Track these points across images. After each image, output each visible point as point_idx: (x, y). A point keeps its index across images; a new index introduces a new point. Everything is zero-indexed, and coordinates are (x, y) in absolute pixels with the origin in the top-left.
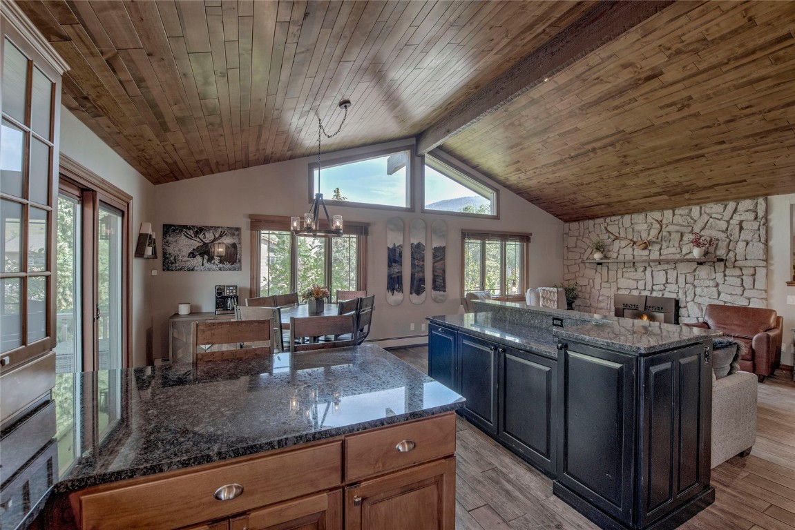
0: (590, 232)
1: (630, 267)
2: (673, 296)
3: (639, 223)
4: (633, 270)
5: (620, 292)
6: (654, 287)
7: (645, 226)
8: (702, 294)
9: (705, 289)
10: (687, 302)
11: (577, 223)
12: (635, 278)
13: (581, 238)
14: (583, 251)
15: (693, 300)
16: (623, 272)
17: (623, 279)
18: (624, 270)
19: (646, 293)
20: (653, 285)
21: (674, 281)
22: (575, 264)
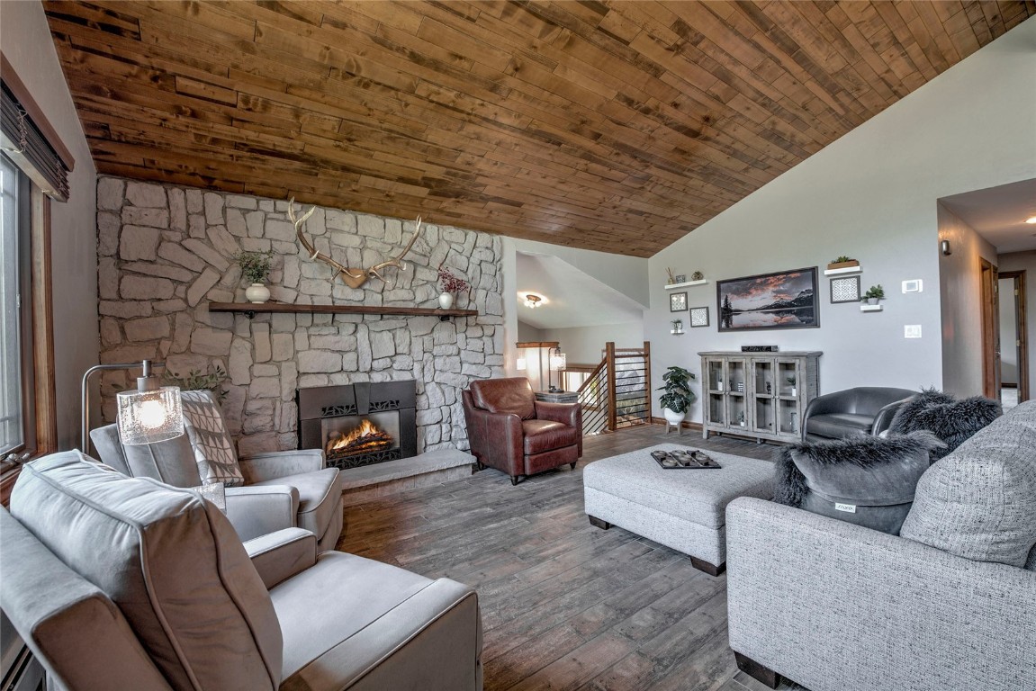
0: (208, 226)
1: (325, 325)
2: (407, 377)
3: (342, 231)
4: (333, 330)
5: (307, 383)
6: (375, 364)
7: (356, 241)
8: (444, 368)
9: (448, 360)
10: (425, 384)
11: (160, 189)
12: (337, 347)
13: (176, 236)
14: (187, 277)
15: (433, 380)
16: (309, 337)
17: (313, 352)
18: (313, 331)
19: (362, 378)
20: (373, 360)
21: (406, 351)
22: (156, 313)
